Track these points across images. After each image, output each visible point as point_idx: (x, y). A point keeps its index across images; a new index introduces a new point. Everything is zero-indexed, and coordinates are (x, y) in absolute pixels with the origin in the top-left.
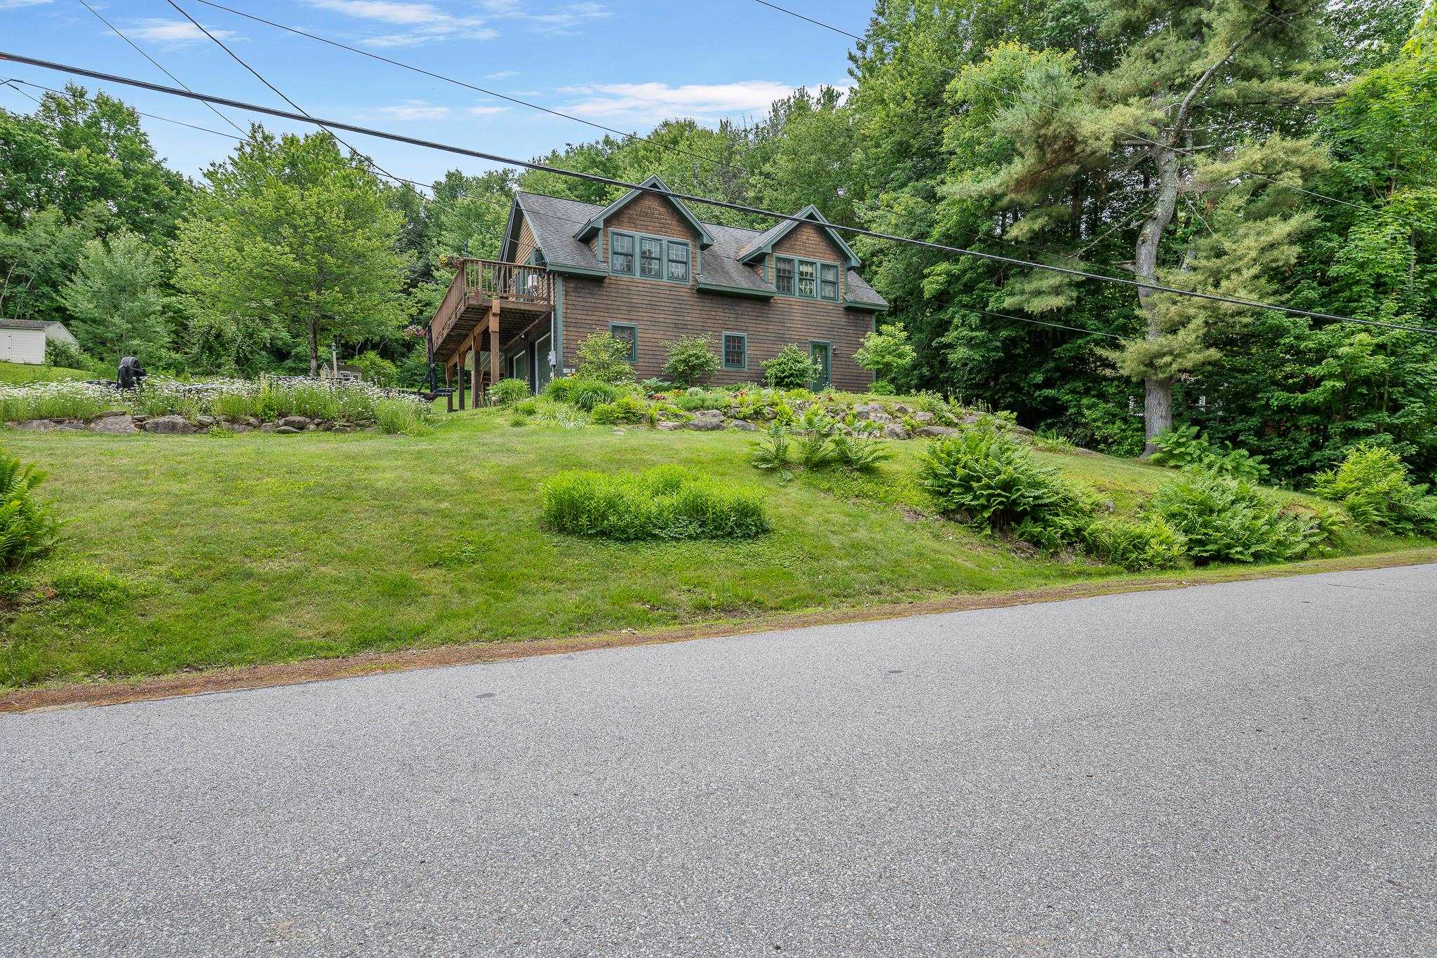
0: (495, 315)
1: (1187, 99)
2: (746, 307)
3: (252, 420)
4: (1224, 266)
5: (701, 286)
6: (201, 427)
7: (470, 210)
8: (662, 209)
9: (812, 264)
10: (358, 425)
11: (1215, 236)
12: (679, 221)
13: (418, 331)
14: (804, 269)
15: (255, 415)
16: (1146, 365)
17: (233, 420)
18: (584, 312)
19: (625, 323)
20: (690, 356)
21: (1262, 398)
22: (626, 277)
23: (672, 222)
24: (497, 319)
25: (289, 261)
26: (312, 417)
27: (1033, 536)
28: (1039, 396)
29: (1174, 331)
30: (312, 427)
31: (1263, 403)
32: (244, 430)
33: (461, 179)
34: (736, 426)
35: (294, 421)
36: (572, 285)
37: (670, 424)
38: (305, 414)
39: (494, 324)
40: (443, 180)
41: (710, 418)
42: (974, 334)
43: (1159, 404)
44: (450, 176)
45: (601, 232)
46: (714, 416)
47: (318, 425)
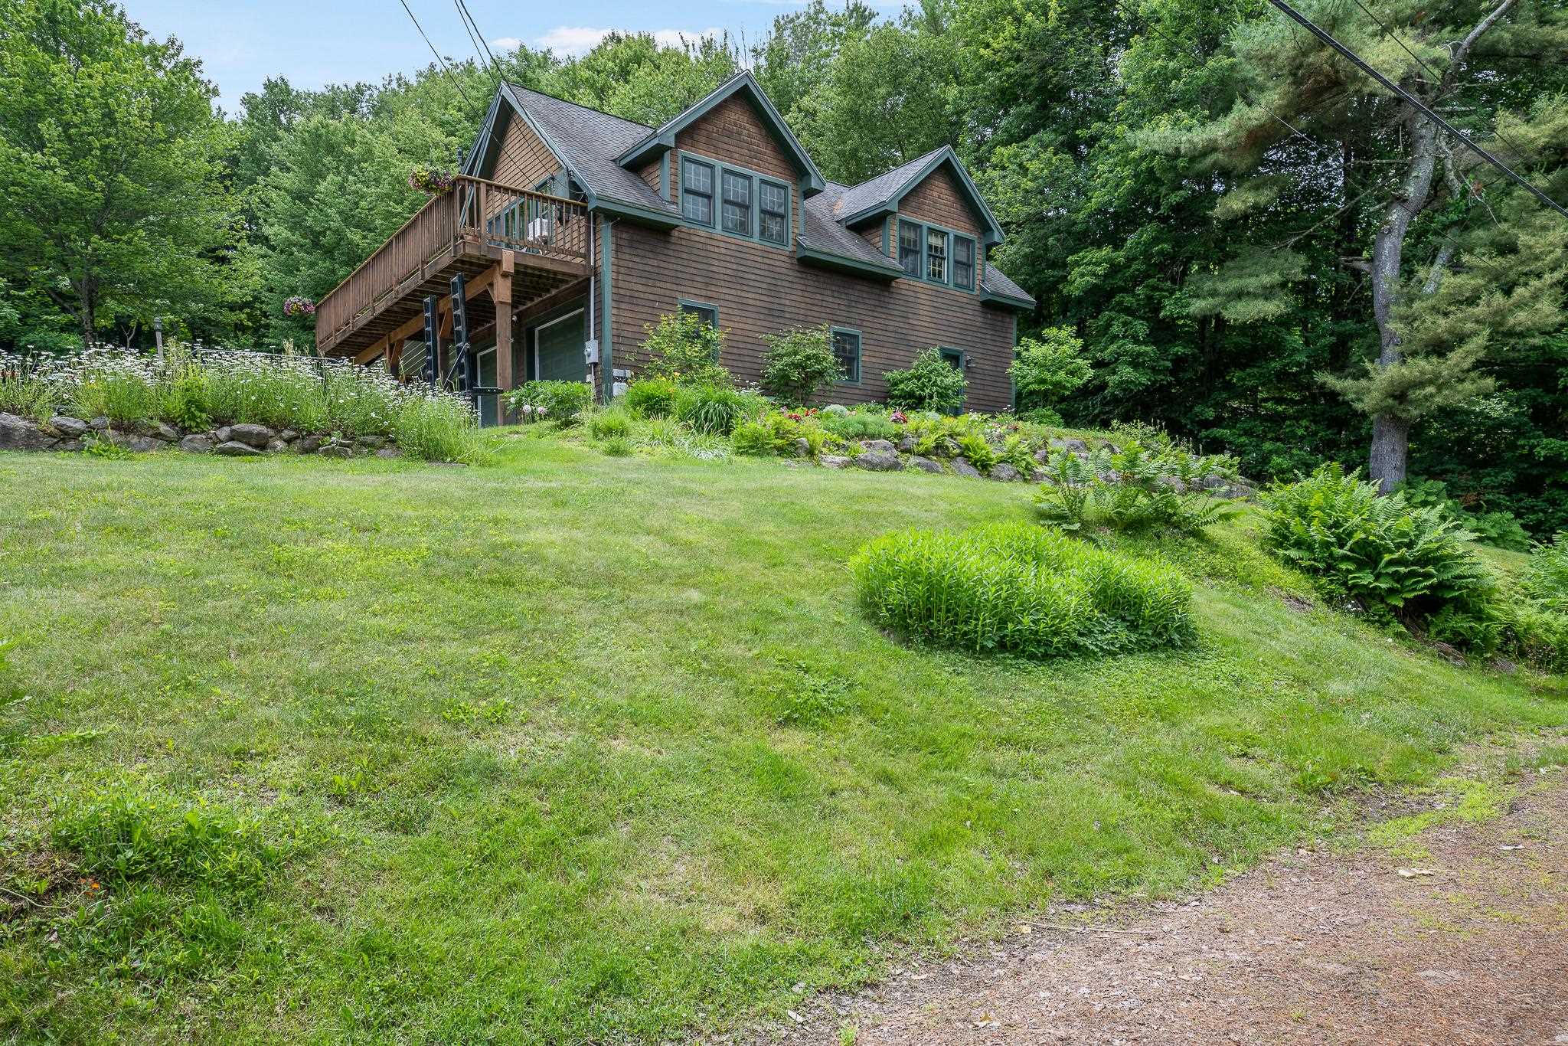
0: (505, 275)
1: (1471, 36)
2: (860, 291)
3: (163, 428)
4: (1511, 268)
5: (807, 253)
6: (63, 439)
7: (320, 136)
8: (753, 129)
9: (943, 234)
10: (364, 444)
11: (1504, 226)
12: (774, 150)
13: (304, 305)
14: (935, 241)
15: (167, 419)
16: (1394, 397)
17: (124, 426)
18: (643, 281)
19: (700, 303)
20: (808, 358)
21: (1523, 447)
22: (702, 231)
23: (767, 152)
24: (509, 282)
25: (59, 182)
26: (277, 427)
27: (1456, 633)
28: (1207, 437)
29: (1441, 354)
30: (280, 444)
31: (1525, 452)
32: (151, 447)
33: (289, 93)
34: (919, 464)
35: (249, 434)
36: (624, 236)
37: (839, 459)
38: (265, 421)
39: (502, 291)
40: (260, 92)
41: (880, 452)
42: (1143, 348)
43: (1394, 450)
44: (270, 86)
45: (667, 154)
46: (885, 448)
47: (289, 441)
